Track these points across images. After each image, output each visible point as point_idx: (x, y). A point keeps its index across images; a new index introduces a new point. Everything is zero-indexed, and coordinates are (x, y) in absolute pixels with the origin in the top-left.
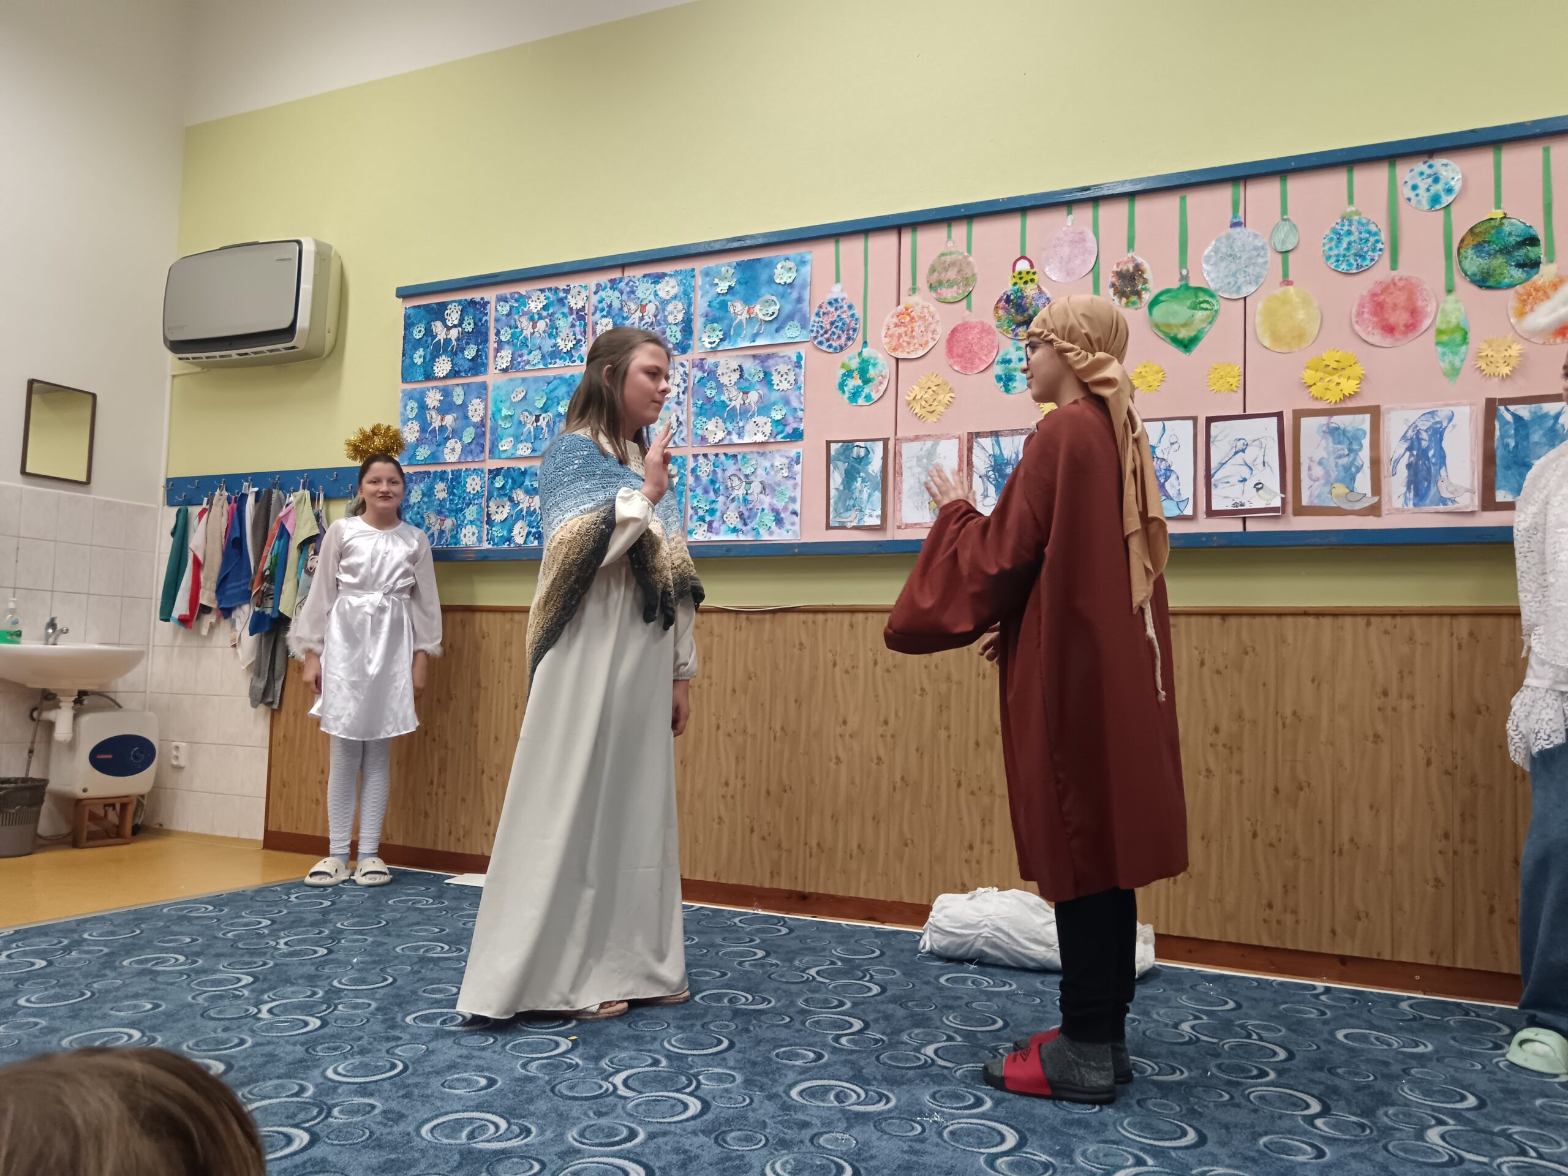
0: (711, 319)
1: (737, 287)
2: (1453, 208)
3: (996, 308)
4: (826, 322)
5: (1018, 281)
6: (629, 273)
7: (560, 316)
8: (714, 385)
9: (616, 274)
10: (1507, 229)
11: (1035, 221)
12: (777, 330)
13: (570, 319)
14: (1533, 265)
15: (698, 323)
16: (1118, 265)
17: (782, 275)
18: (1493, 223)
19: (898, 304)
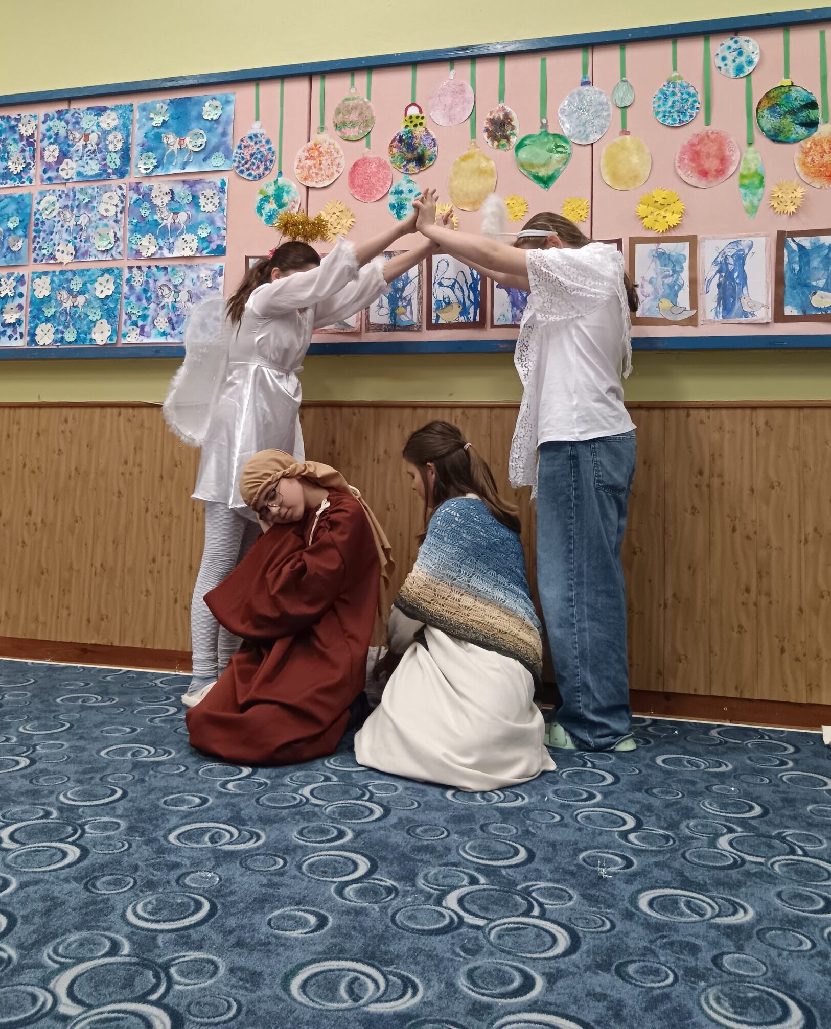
0: (146, 149)
1: (171, 121)
2: (753, 76)
3: (391, 146)
4: (247, 154)
5: (409, 124)
6: (75, 106)
7: (12, 142)
8: (148, 206)
9: (63, 107)
10: (793, 94)
11: (424, 74)
12: (205, 160)
13: (21, 145)
14: (812, 125)
15: (135, 151)
16: (491, 113)
17: (210, 112)
18: (783, 90)
19: (309, 140)
